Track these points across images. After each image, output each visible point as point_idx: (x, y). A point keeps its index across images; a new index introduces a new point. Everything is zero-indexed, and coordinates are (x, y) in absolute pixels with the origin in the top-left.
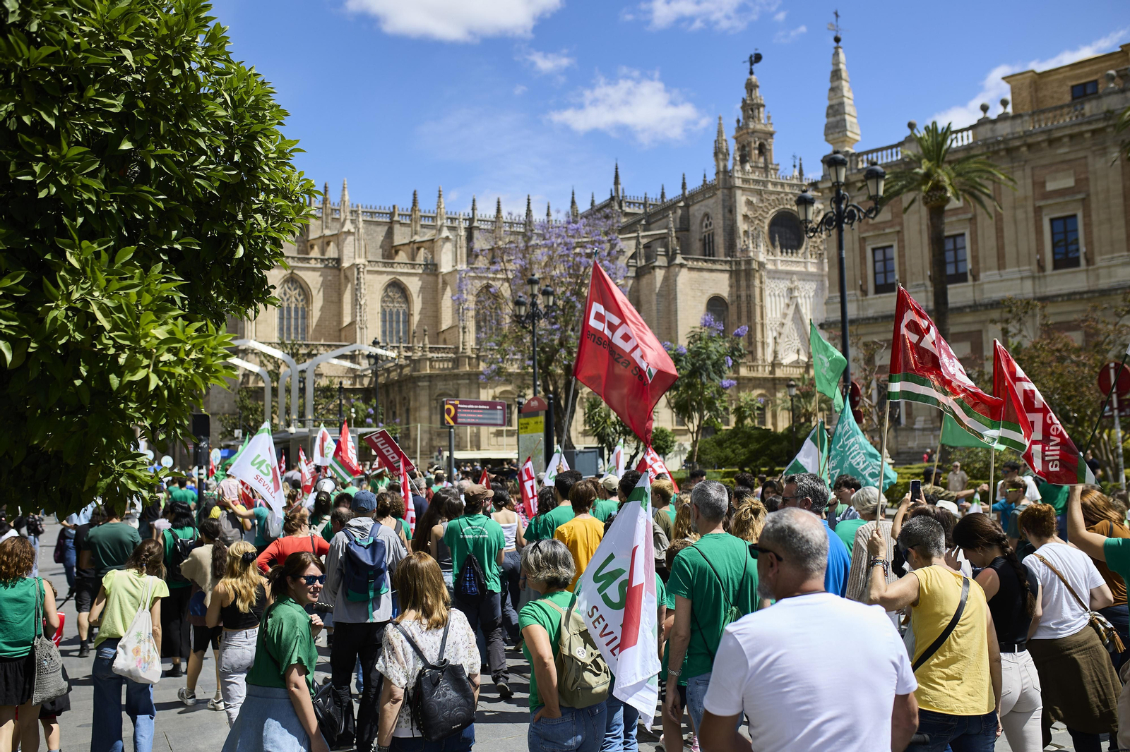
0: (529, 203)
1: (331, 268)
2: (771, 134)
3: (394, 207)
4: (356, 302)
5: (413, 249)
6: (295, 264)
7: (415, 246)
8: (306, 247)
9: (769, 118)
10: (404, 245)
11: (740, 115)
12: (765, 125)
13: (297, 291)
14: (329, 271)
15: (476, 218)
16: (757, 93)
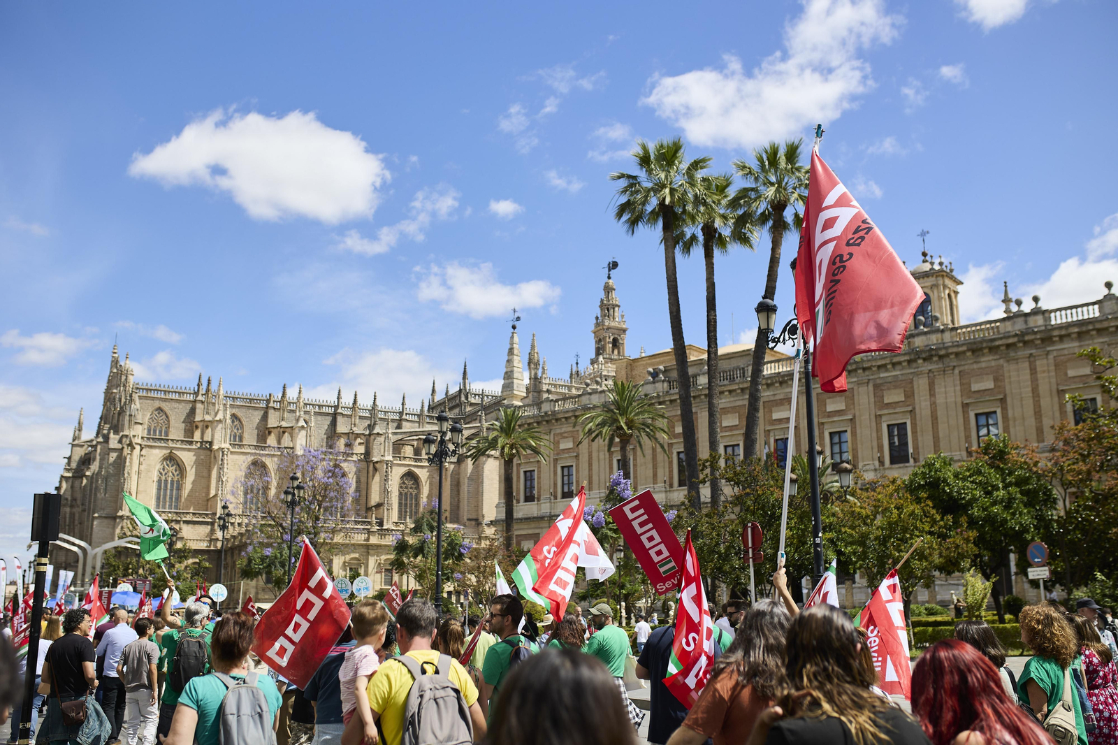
0: (375, 399)
1: (204, 449)
2: (624, 331)
3: (270, 395)
4: (219, 478)
5: (279, 432)
6: (174, 445)
7: (282, 430)
8: (192, 427)
9: (623, 316)
10: (274, 428)
11: (598, 312)
12: (619, 322)
13: (174, 467)
14: (202, 452)
15: (341, 405)
16: (614, 294)
